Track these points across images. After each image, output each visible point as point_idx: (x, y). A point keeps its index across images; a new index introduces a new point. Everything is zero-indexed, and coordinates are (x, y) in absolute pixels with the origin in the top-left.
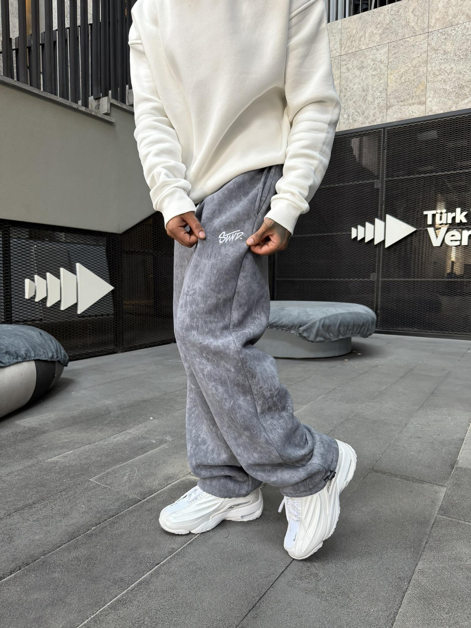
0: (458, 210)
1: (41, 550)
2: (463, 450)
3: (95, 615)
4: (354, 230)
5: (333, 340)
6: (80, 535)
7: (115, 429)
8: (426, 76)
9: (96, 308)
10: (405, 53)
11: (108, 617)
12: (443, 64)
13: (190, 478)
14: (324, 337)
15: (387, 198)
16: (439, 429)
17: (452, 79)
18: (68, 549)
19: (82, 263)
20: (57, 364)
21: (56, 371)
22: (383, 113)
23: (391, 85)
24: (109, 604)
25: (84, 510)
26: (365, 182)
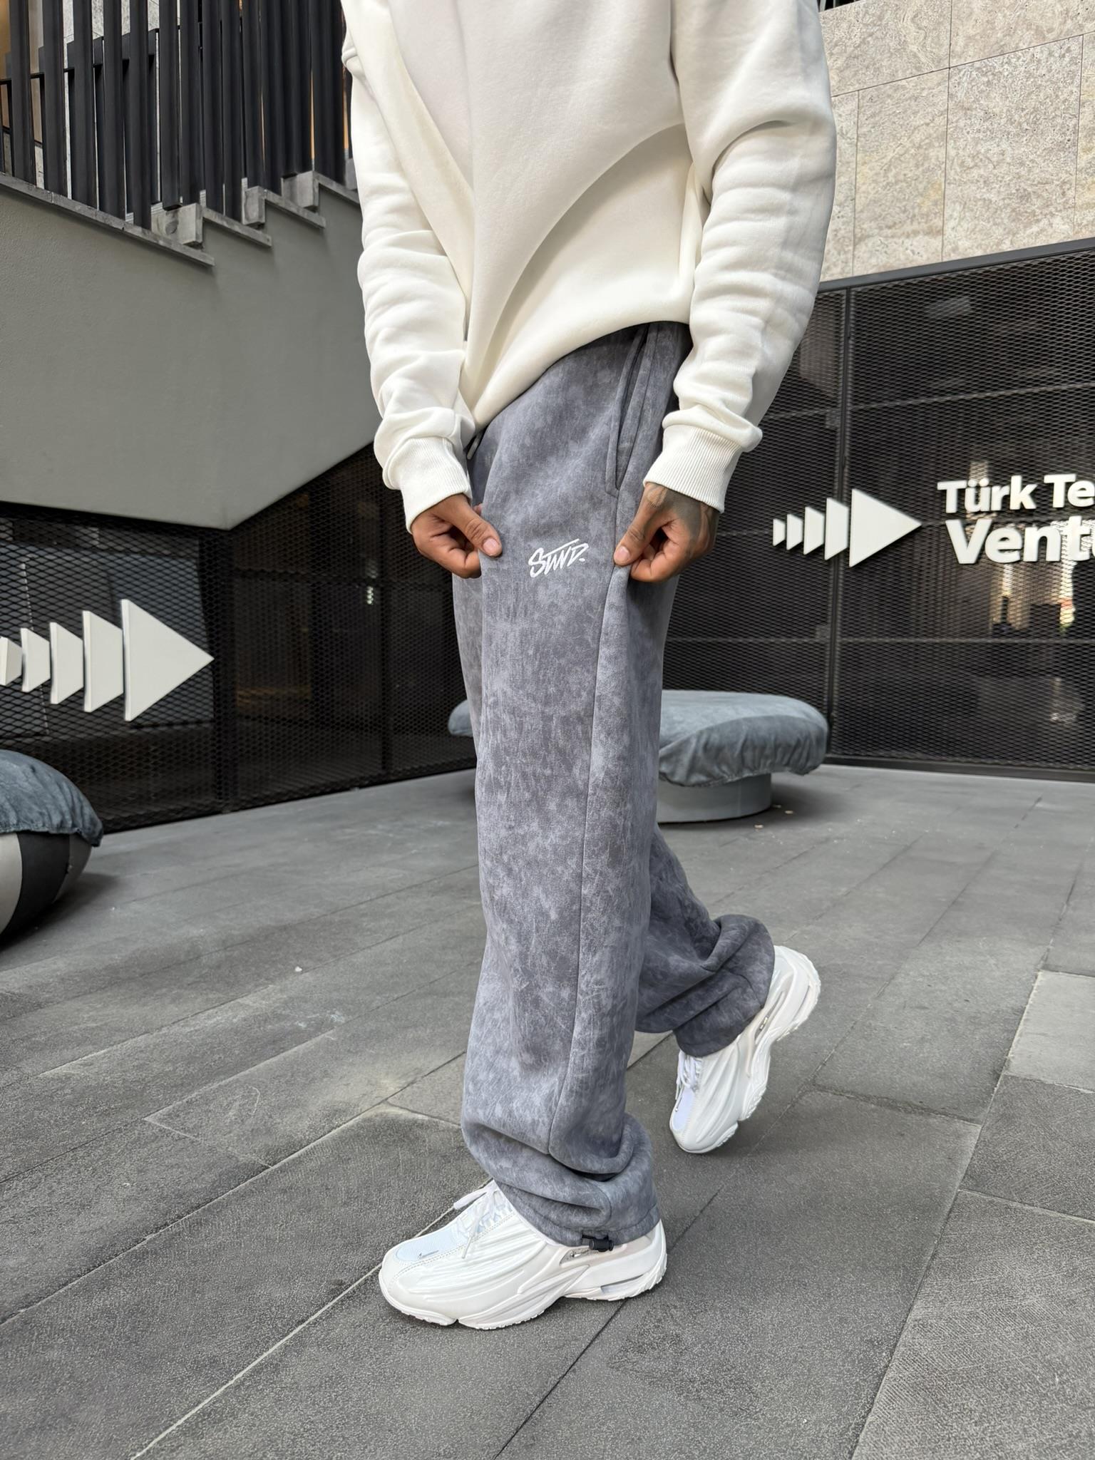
0: (1016, 480)
1: (21, 1293)
2: (1021, 1035)
3: (145, 1451)
4: (778, 525)
5: (730, 780)
6: (116, 1255)
7: (211, 996)
8: (943, 169)
9: (170, 706)
10: (896, 116)
11: (177, 1454)
12: (982, 142)
13: (387, 1111)
14: (709, 775)
15: (853, 452)
16: (969, 986)
17: (1003, 178)
18: (86, 1290)
19: (135, 600)
20: (73, 842)
21: (71, 857)
22: (846, 253)
23: (863, 188)
24: (180, 1422)
25: (127, 1192)
26: (805, 413)
